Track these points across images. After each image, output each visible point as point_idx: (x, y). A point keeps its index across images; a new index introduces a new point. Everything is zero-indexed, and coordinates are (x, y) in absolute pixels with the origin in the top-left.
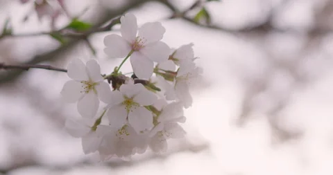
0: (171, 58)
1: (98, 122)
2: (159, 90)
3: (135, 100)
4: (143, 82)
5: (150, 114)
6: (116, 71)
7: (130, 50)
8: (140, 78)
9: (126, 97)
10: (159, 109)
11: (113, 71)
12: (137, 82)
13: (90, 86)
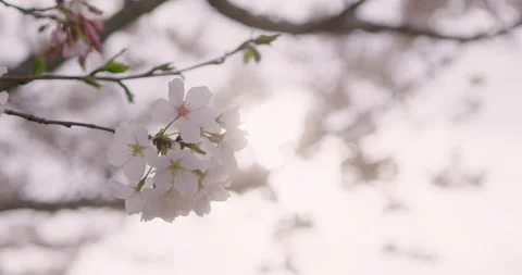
0: (217, 120)
1: (142, 183)
2: (204, 153)
3: (182, 164)
4: (189, 145)
5: (195, 178)
6: (161, 133)
7: (177, 115)
8: (185, 140)
9: (172, 162)
10: (203, 171)
11: (158, 131)
12: (183, 145)
13: (137, 149)
